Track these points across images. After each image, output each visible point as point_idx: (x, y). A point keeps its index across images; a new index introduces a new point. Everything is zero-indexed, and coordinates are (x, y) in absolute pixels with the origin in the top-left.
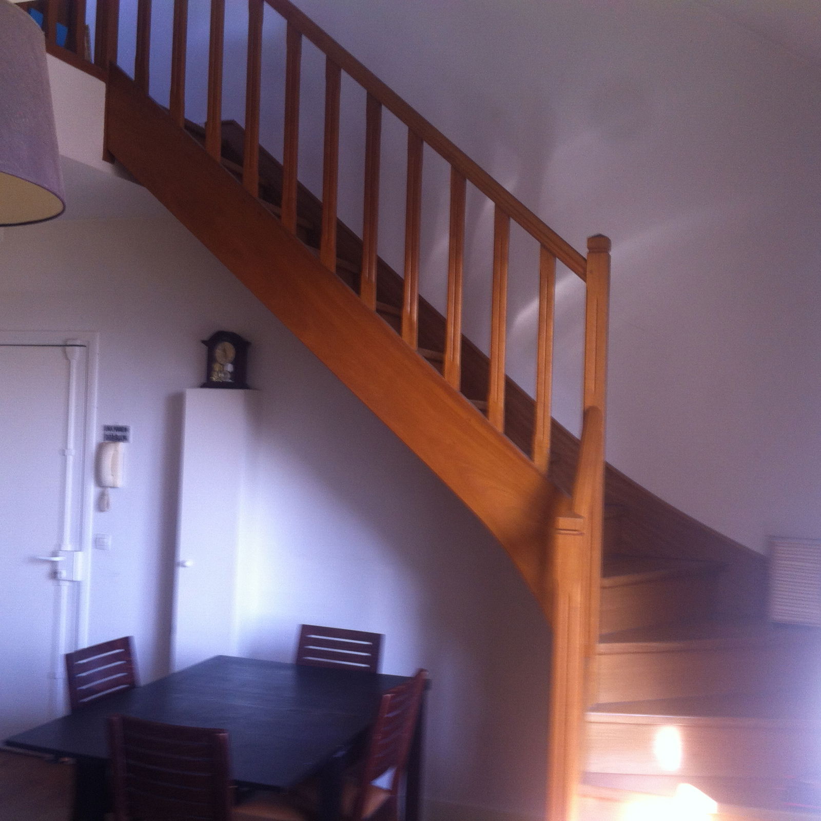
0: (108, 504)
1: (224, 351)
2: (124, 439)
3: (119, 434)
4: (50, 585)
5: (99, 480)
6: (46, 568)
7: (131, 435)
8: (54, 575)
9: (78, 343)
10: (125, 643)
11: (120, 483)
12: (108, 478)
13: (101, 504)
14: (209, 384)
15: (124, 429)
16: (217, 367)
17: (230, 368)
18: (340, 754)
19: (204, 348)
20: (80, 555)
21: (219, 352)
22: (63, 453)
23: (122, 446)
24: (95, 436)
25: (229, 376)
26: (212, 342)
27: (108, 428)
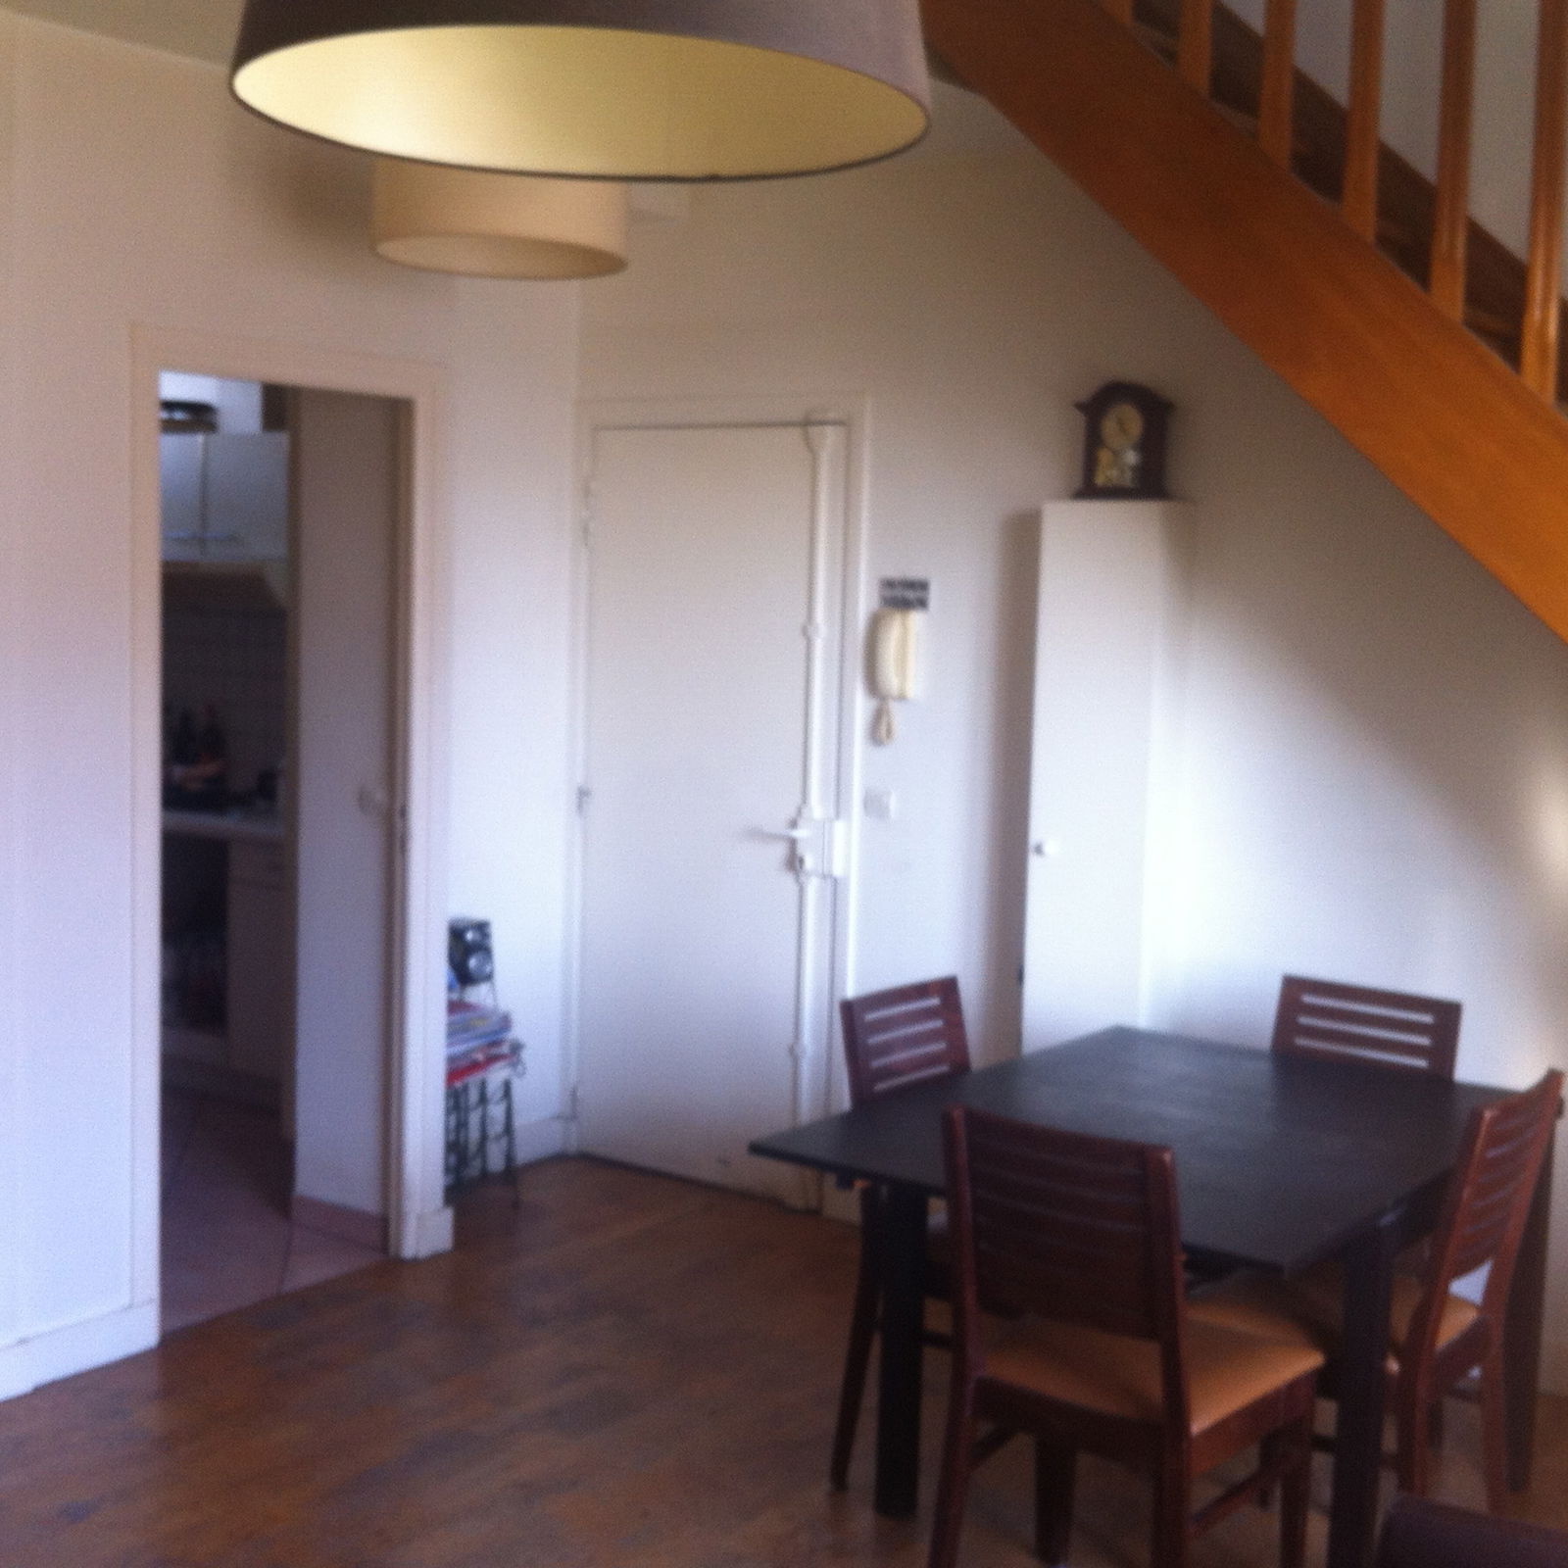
0: (889, 732)
1: (1121, 423)
2: (922, 604)
3: (911, 595)
4: (788, 880)
5: (873, 682)
6: (780, 851)
7: (934, 596)
8: (794, 862)
9: (831, 415)
10: (947, 988)
11: (915, 688)
12: (890, 678)
13: (879, 730)
14: (1089, 490)
15: (922, 586)
16: (1104, 456)
17: (1131, 458)
18: (1388, 1219)
19: (1080, 420)
20: (839, 827)
21: (1109, 426)
22: (807, 633)
23: (916, 619)
24: (866, 600)
25: (1129, 475)
26: (1096, 407)
27: (889, 584)
